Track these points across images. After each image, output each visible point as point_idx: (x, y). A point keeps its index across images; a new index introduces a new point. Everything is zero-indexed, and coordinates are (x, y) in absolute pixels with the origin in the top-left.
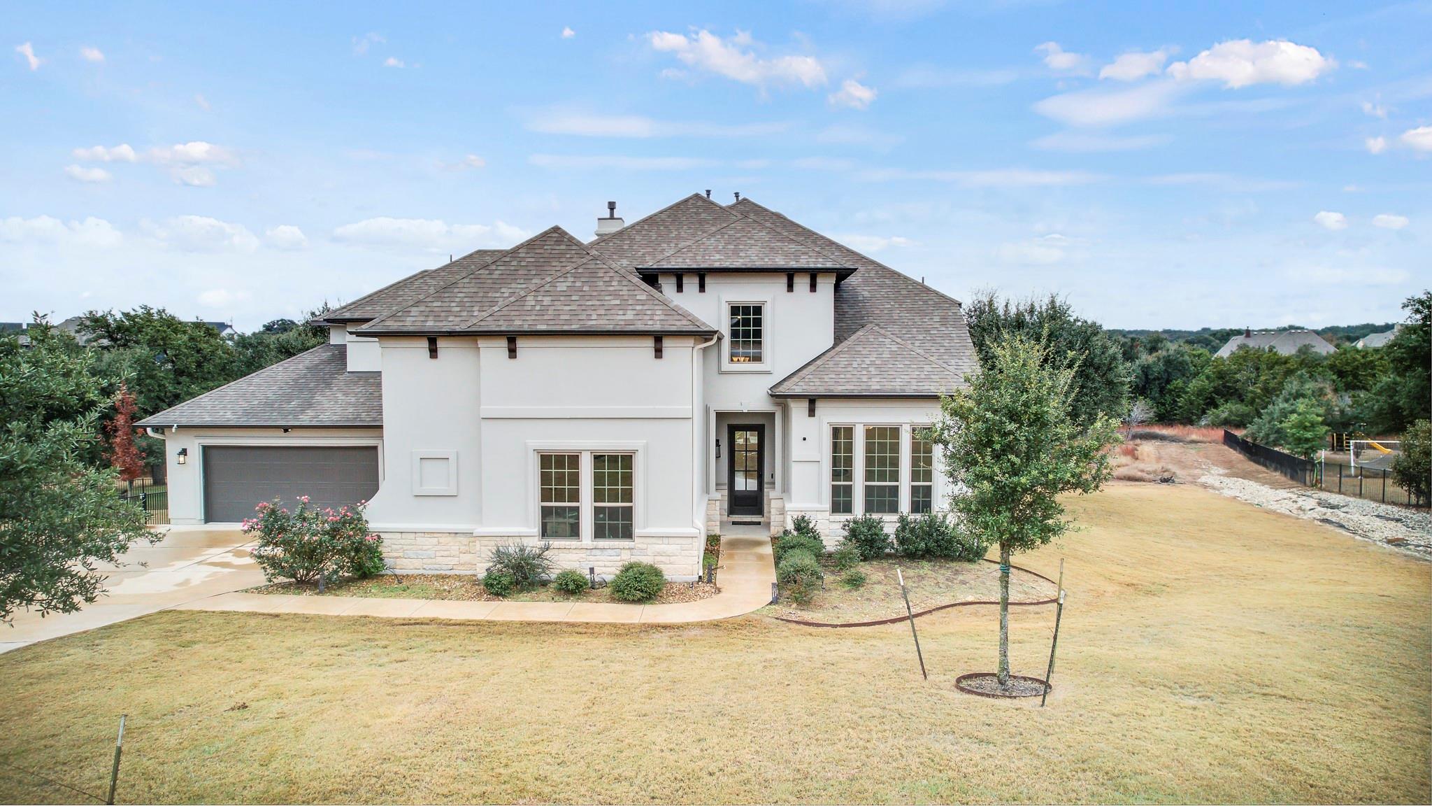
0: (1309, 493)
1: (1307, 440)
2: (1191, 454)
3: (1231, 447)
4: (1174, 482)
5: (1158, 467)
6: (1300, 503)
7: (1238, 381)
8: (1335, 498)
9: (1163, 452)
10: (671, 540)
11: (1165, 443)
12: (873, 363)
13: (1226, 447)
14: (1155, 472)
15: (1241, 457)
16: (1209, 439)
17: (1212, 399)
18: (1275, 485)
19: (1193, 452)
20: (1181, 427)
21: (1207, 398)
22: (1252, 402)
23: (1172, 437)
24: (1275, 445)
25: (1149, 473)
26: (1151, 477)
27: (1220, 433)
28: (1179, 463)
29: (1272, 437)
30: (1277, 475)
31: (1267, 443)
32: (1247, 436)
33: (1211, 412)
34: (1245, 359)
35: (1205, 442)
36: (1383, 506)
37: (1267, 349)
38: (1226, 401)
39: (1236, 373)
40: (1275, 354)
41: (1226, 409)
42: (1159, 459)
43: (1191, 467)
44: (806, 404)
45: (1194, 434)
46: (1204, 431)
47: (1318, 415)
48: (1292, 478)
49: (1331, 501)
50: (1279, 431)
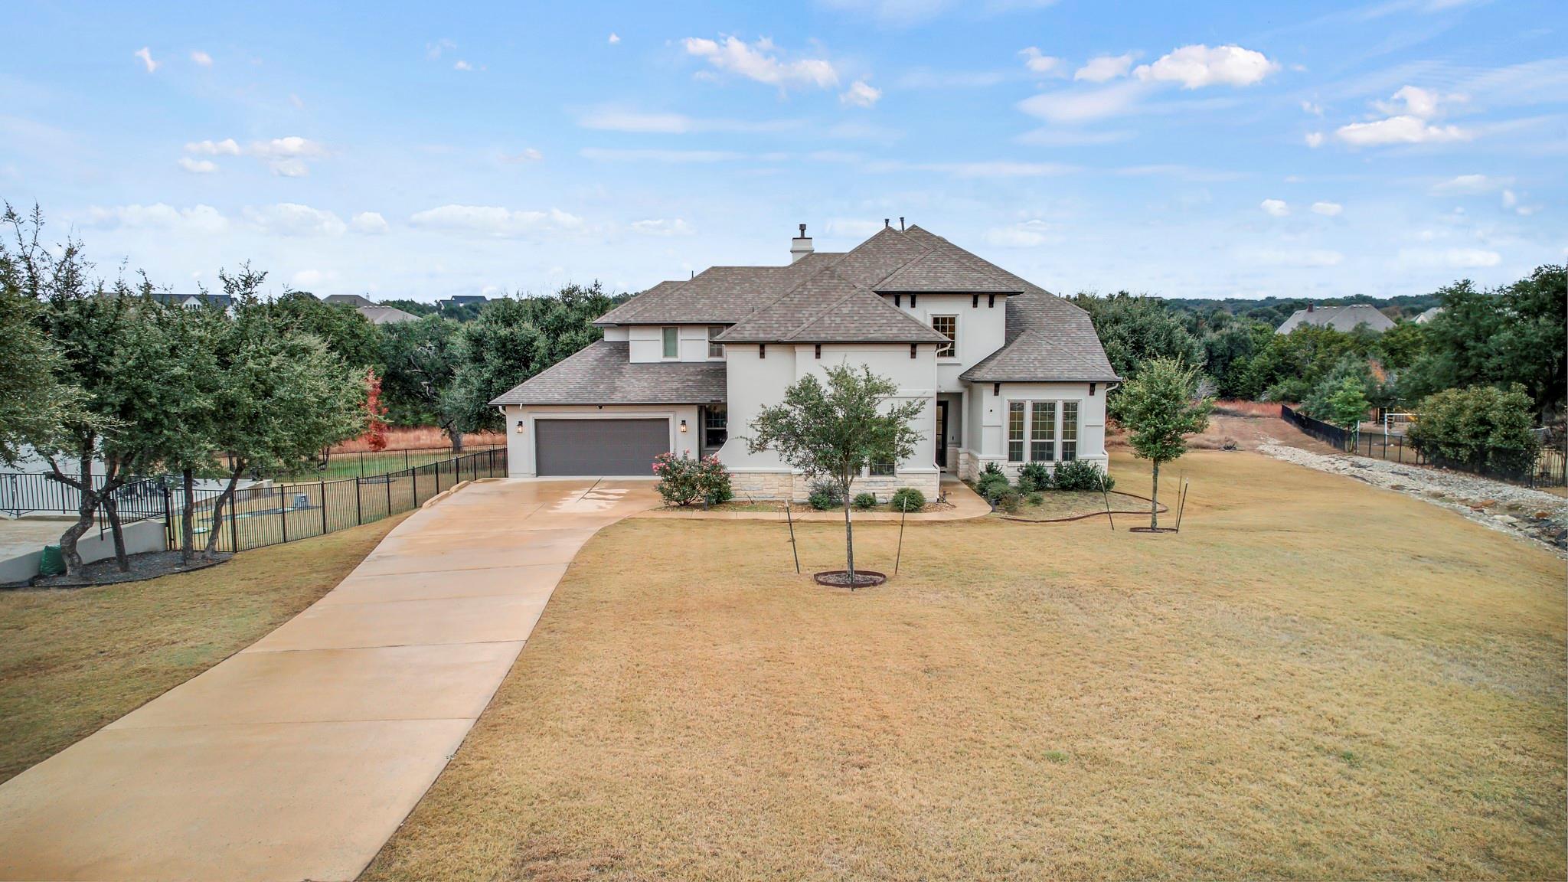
0: (1345, 458)
1: (1350, 414)
2: (1251, 426)
3: (1288, 421)
4: (1235, 449)
5: (1223, 437)
6: (1336, 465)
7: (1297, 358)
8: (1364, 461)
9: (1225, 427)
10: (920, 476)
11: (1228, 417)
12: (1036, 359)
13: (1283, 421)
14: (1219, 441)
15: (1296, 429)
16: (1268, 414)
17: (1272, 375)
18: (1320, 452)
19: (1253, 425)
20: (1242, 403)
21: (1267, 375)
22: (1309, 379)
23: (1233, 412)
24: (1324, 419)
25: (1214, 442)
26: (1217, 445)
27: (1278, 408)
28: (1240, 435)
29: (1322, 411)
30: (1324, 444)
31: (1317, 417)
32: (1299, 410)
33: (1271, 387)
34: (1304, 337)
35: (1264, 417)
36: (1399, 465)
37: (1326, 326)
38: (1286, 378)
39: (1295, 351)
40: (1332, 332)
41: (1285, 386)
42: (1222, 431)
43: (1251, 438)
44: (993, 387)
45: (1254, 408)
46: (1264, 406)
47: (1360, 392)
48: (1335, 446)
49: (1361, 463)
50: (1328, 406)
